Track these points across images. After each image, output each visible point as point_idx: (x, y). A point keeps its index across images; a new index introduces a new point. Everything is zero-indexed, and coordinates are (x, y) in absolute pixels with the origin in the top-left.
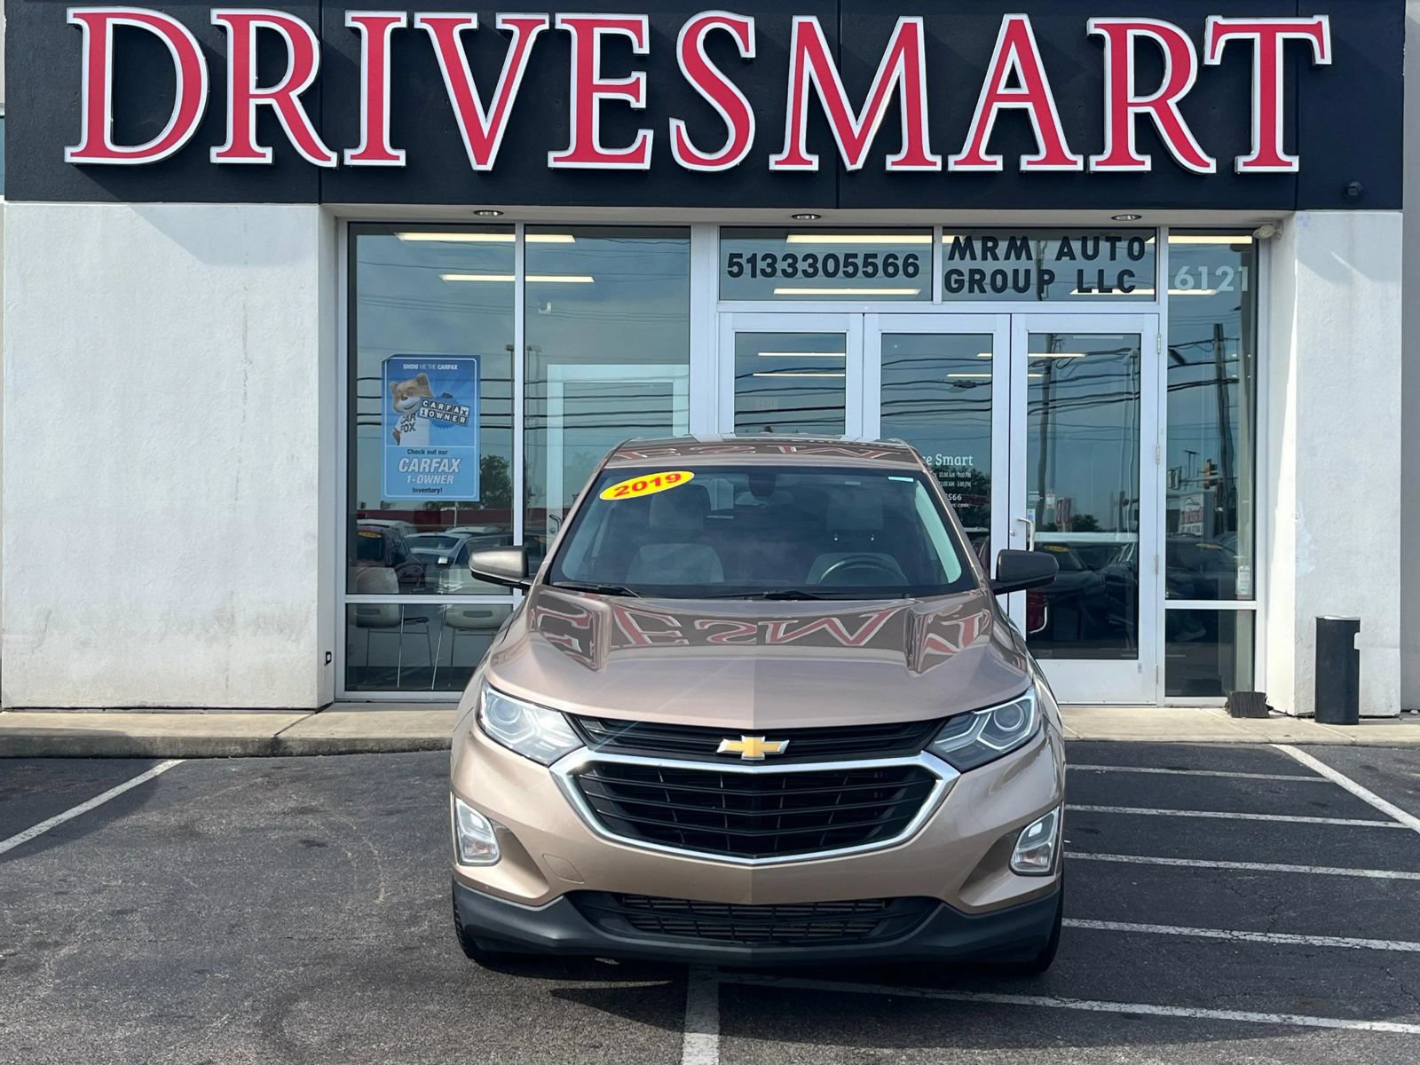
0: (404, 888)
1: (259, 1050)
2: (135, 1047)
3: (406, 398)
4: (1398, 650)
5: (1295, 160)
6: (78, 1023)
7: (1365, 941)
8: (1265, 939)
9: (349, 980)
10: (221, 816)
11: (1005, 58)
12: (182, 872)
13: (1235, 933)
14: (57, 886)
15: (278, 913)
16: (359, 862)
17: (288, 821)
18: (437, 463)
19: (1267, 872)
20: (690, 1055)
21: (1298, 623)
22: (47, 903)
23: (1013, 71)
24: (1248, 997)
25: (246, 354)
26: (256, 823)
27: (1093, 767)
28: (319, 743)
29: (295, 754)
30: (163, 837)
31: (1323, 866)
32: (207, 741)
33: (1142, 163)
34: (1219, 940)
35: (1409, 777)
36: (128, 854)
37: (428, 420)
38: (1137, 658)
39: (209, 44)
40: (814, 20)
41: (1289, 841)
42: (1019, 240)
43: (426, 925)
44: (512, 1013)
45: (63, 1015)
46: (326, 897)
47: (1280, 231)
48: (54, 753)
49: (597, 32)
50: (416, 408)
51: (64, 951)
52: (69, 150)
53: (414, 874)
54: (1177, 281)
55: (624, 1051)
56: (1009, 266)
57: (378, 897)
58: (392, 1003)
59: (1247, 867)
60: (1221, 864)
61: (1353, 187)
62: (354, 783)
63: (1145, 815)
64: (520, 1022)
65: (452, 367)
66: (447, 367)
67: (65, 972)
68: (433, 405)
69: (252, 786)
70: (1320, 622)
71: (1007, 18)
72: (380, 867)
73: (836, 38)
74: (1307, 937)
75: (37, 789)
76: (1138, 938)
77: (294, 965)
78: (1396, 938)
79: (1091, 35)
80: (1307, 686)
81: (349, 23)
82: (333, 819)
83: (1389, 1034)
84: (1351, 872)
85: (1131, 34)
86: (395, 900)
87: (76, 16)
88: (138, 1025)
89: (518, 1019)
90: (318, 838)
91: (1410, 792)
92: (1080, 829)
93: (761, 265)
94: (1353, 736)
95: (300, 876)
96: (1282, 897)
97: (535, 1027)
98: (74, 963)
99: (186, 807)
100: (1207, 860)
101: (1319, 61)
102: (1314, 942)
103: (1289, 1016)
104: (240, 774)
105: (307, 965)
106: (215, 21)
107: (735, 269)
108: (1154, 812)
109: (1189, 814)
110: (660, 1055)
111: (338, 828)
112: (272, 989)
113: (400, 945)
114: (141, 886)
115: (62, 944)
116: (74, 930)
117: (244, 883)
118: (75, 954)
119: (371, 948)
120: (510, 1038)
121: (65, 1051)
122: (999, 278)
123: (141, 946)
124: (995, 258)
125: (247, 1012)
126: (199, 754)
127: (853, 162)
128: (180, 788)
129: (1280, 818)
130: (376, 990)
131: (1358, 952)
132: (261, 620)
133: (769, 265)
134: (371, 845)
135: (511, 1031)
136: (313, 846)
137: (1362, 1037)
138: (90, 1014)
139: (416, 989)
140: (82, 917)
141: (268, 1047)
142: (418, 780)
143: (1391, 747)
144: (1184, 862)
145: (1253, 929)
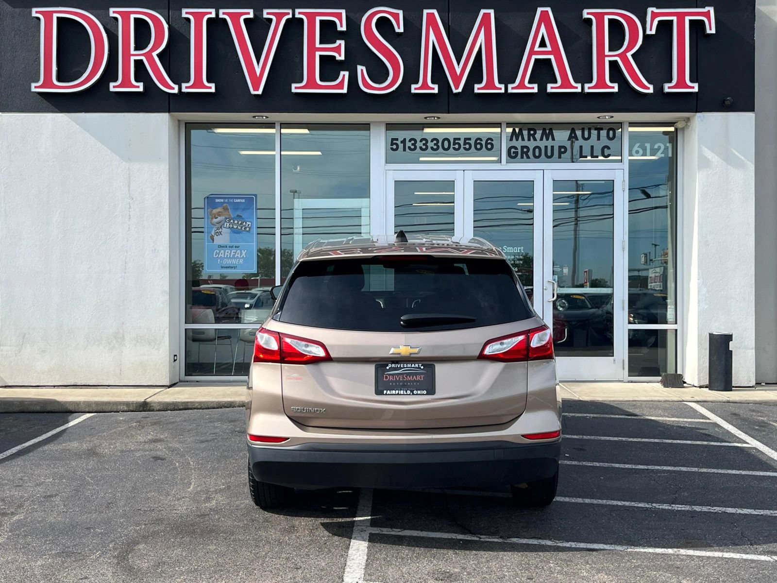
0: (204, 482)
1: (114, 571)
2: (46, 570)
3: (217, 218)
4: (754, 351)
5: (696, 85)
6: (18, 557)
7: (724, 508)
8: (670, 508)
9: (168, 533)
10: (111, 444)
11: (539, 31)
12: (86, 474)
13: (654, 505)
14: (17, 482)
15: (135, 496)
16: (182, 468)
17: (147, 446)
18: (234, 252)
19: (674, 472)
20: (348, 573)
21: (699, 336)
22: (10, 492)
23: (543, 38)
24: (657, 539)
25: (130, 194)
26: (129, 447)
27: (585, 415)
28: (168, 404)
29: (155, 410)
30: (78, 455)
31: (705, 468)
32: (108, 403)
33: (613, 88)
34: (645, 509)
35: (756, 419)
36: (58, 464)
37: (229, 230)
38: (613, 356)
39: (108, 27)
40: (435, 12)
41: (688, 454)
42: (548, 130)
43: (214, 502)
44: (254, 550)
45: (10, 553)
46: (161, 487)
47: (689, 124)
48: (25, 410)
49: (318, 19)
50: (222, 223)
51: (16, 518)
52: (33, 85)
53: (211, 475)
54: (634, 152)
55: (312, 571)
56: (542, 144)
57: (190, 487)
58: (191, 545)
59: (664, 469)
60: (650, 467)
61: (728, 100)
62: (185, 425)
63: (611, 441)
64: (258, 555)
65: (242, 201)
66: (239, 201)
67: (14, 529)
68: (232, 221)
69: (130, 427)
70: (711, 335)
71: (539, 10)
72: (193, 471)
73: (447, 22)
74: (693, 507)
75: (14, 430)
76: (600, 508)
77: (139, 524)
78: (741, 507)
79: (585, 18)
80: (704, 370)
81: (184, 15)
82: (171, 445)
83: (732, 559)
84: (720, 471)
85: (606, 18)
86: (199, 489)
87: (37, 12)
88: (49, 558)
89: (258, 553)
90: (161, 455)
91: (757, 428)
92: (575, 448)
93: (408, 144)
94: (728, 398)
95: (149, 476)
96: (681, 485)
97: (266, 558)
98: (20, 524)
99: (92, 439)
100: (642, 465)
101: (708, 31)
102: (697, 509)
103: (679, 549)
104: (124, 421)
105: (147, 524)
106: (112, 15)
107: (394, 147)
108: (616, 439)
109: (635, 440)
110: (332, 573)
111: (172, 450)
112: (126, 537)
113: (199, 513)
114: (62, 482)
115: (15, 514)
116: (23, 506)
117: (118, 480)
118: (22, 519)
119: (183, 515)
120: (252, 564)
121: (8, 572)
122: (537, 150)
123: (58, 514)
124: (535, 139)
125: (110, 550)
126: (104, 411)
127: (457, 88)
128: (91, 429)
129: (685, 442)
130: (183, 538)
131: (719, 514)
132: (139, 338)
133: (412, 144)
134: (190, 459)
135: (253, 560)
136: (158, 459)
137: (717, 561)
138: (24, 552)
139: (204, 537)
140: (28, 499)
141: (119, 569)
142: (219, 424)
143: (749, 403)
144: (629, 466)
145: (663, 502)
